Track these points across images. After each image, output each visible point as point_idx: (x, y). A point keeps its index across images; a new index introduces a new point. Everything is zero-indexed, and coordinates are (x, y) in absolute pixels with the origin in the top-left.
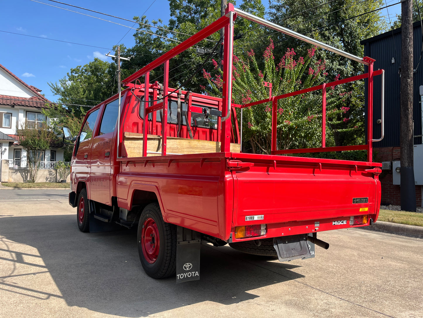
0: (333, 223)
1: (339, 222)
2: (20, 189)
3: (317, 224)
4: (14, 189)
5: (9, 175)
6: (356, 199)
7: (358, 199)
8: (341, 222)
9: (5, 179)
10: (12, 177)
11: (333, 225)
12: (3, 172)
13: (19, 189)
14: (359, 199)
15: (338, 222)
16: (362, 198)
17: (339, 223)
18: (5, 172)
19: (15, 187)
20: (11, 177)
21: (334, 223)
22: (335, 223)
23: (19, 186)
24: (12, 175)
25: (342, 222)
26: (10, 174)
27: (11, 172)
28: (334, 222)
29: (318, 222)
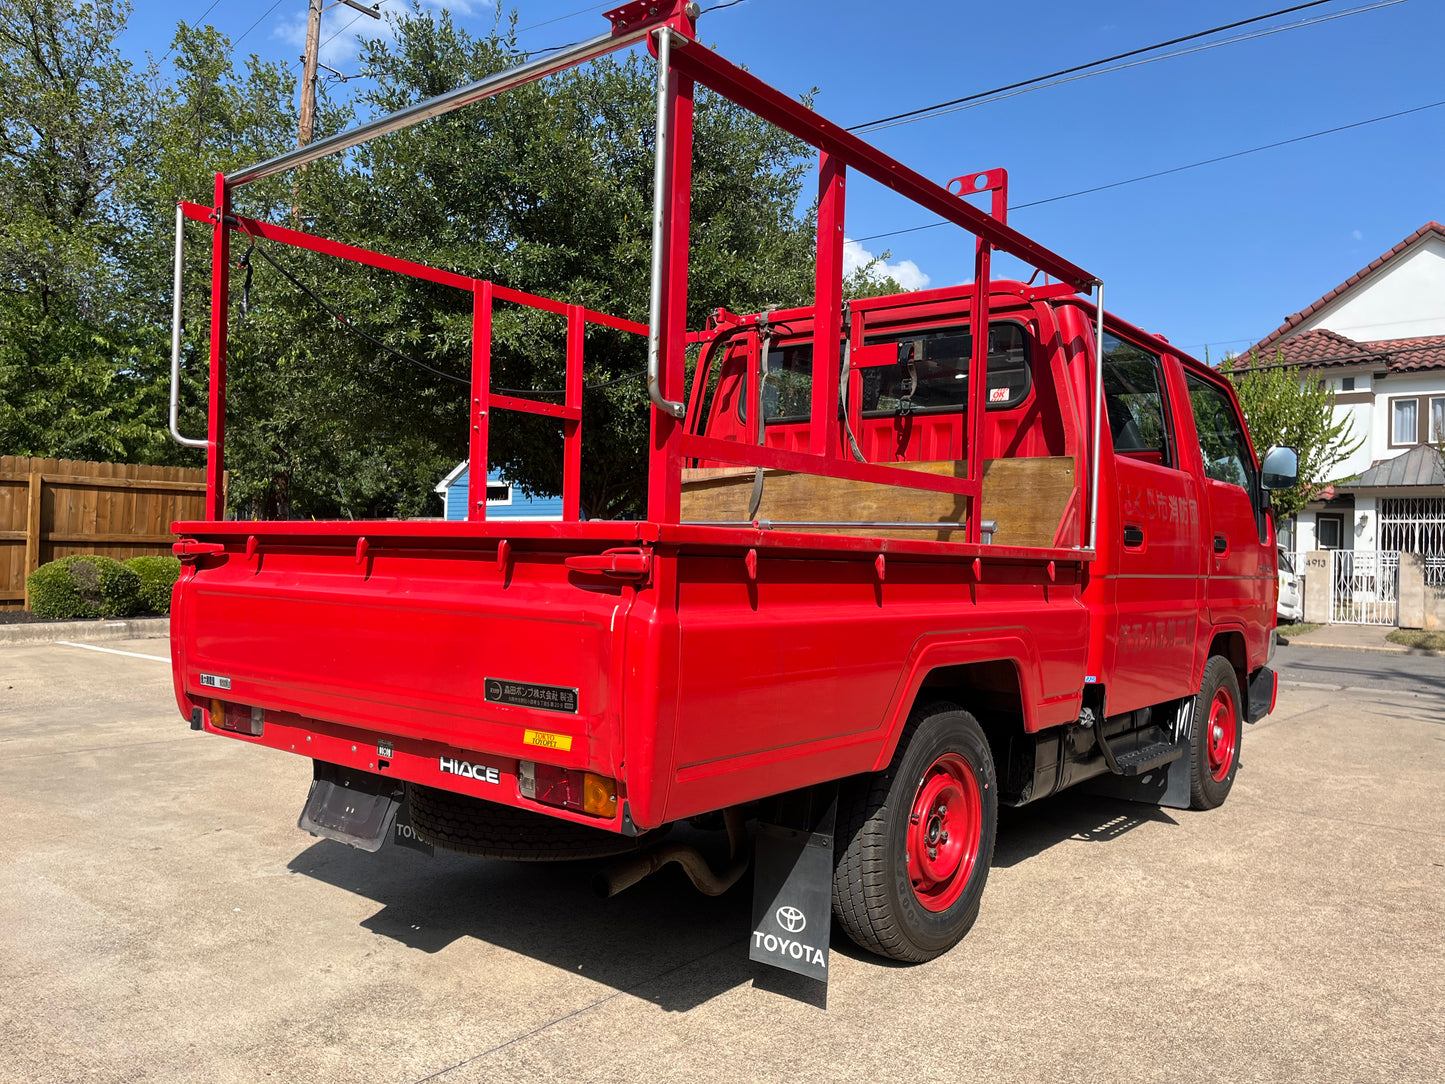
0: (443, 764)
1: (466, 767)
2: (1431, 655)
3: (385, 746)
4: (1409, 653)
5: (1425, 605)
6: (504, 684)
7: (510, 684)
8: (475, 769)
9: (1410, 619)
10: (1437, 614)
11: (442, 769)
12: (1403, 595)
13: (1427, 655)
14: (517, 685)
15: (462, 767)
16: (535, 687)
17: (466, 770)
18: (1412, 595)
19: (1418, 646)
20: (1432, 613)
21: (447, 765)
22: (450, 765)
23: (1430, 643)
24: (1436, 604)
25: (481, 773)
26: (1431, 601)
27: (1431, 595)
28: (447, 760)
29: (390, 744)
